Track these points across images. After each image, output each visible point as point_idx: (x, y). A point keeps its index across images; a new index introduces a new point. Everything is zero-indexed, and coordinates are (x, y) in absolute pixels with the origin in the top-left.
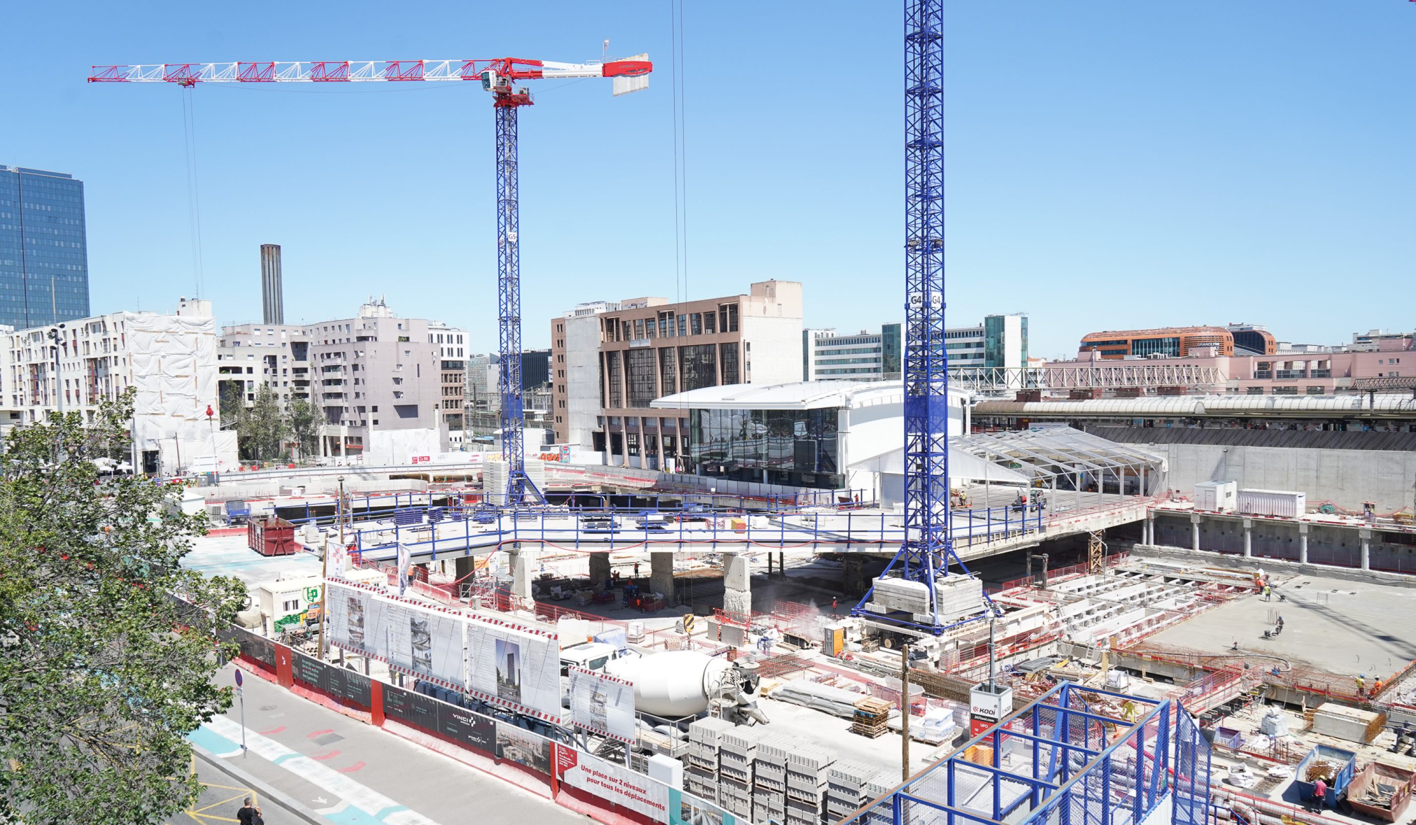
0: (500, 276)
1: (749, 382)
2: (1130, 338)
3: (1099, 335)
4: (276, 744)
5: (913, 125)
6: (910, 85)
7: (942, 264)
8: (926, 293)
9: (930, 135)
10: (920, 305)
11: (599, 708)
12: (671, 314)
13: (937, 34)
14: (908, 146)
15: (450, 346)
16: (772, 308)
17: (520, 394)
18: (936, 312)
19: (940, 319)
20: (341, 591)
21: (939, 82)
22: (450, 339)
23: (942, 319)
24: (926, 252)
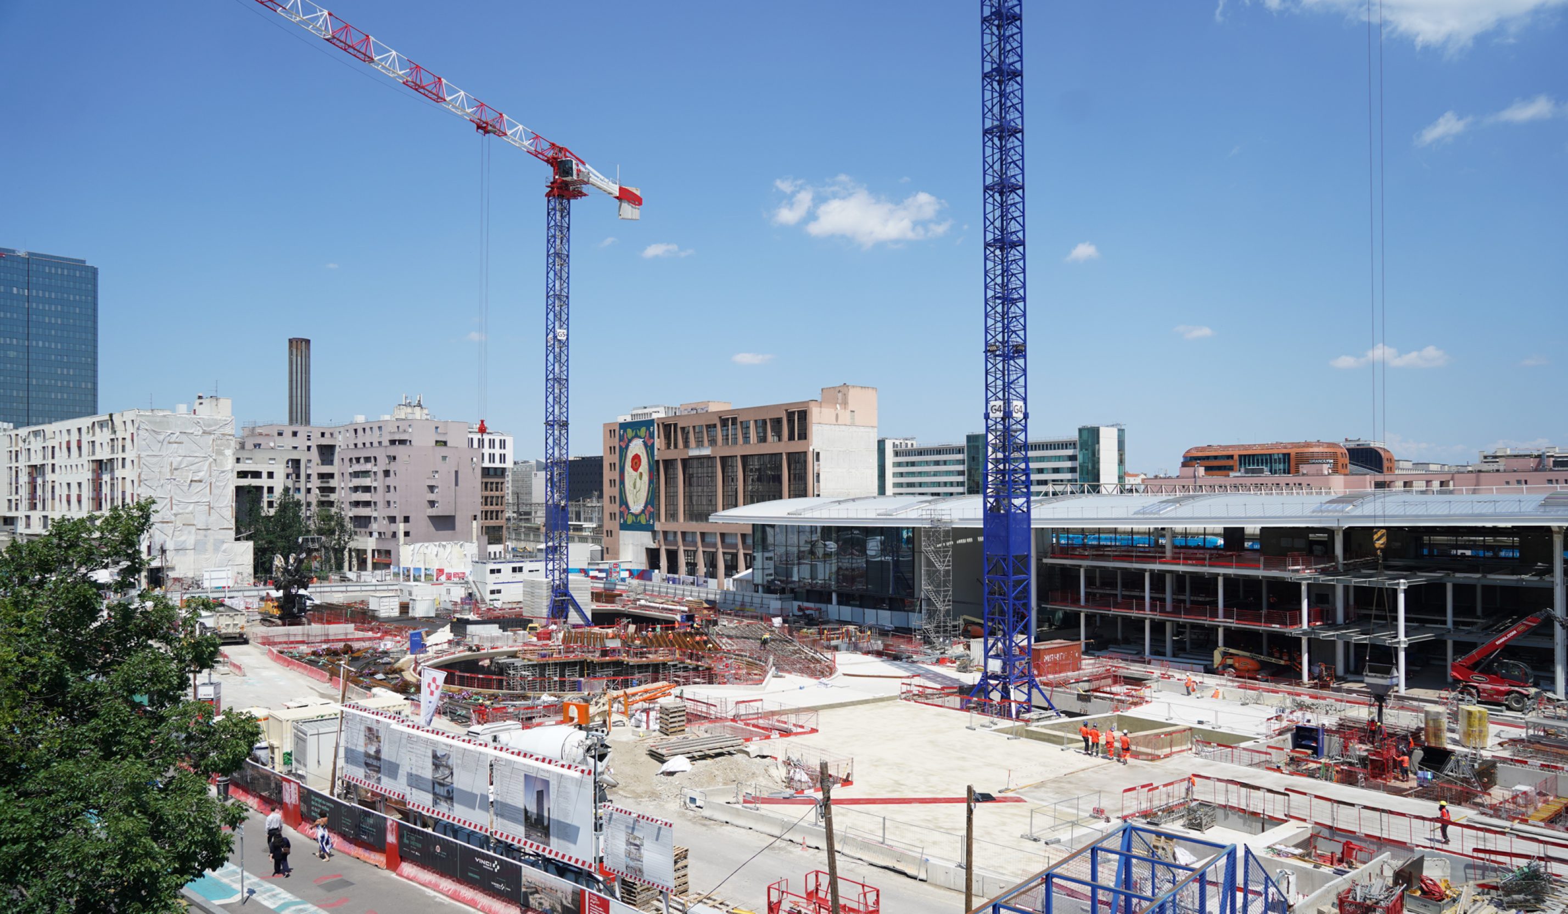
0: (547, 376)
1: (818, 495)
2: (1236, 453)
3: (1203, 449)
4: (278, 890)
5: (992, 223)
6: (989, 180)
7: (1025, 370)
8: (1007, 402)
9: (1011, 233)
10: (1000, 414)
11: (634, 851)
12: (734, 420)
13: (1016, 129)
14: (987, 245)
15: (492, 451)
16: (845, 416)
17: (566, 505)
18: (1018, 422)
19: (1022, 430)
20: (358, 719)
21: (1019, 178)
22: (492, 444)
23: (1025, 429)
24: (1006, 358)
